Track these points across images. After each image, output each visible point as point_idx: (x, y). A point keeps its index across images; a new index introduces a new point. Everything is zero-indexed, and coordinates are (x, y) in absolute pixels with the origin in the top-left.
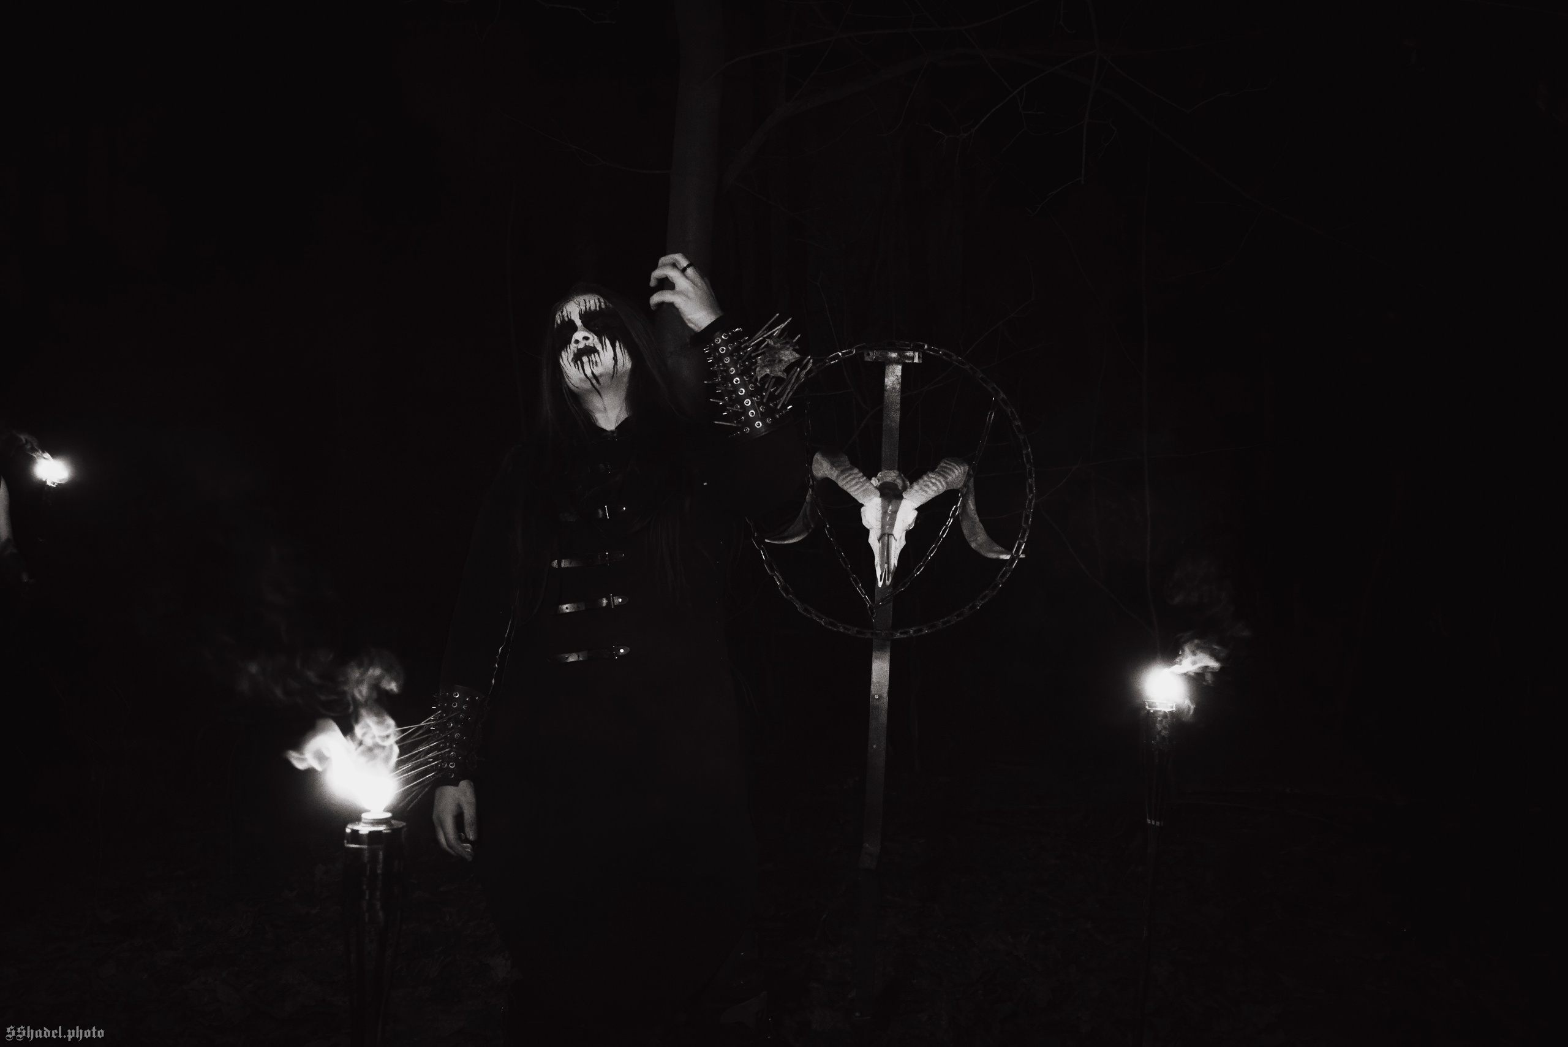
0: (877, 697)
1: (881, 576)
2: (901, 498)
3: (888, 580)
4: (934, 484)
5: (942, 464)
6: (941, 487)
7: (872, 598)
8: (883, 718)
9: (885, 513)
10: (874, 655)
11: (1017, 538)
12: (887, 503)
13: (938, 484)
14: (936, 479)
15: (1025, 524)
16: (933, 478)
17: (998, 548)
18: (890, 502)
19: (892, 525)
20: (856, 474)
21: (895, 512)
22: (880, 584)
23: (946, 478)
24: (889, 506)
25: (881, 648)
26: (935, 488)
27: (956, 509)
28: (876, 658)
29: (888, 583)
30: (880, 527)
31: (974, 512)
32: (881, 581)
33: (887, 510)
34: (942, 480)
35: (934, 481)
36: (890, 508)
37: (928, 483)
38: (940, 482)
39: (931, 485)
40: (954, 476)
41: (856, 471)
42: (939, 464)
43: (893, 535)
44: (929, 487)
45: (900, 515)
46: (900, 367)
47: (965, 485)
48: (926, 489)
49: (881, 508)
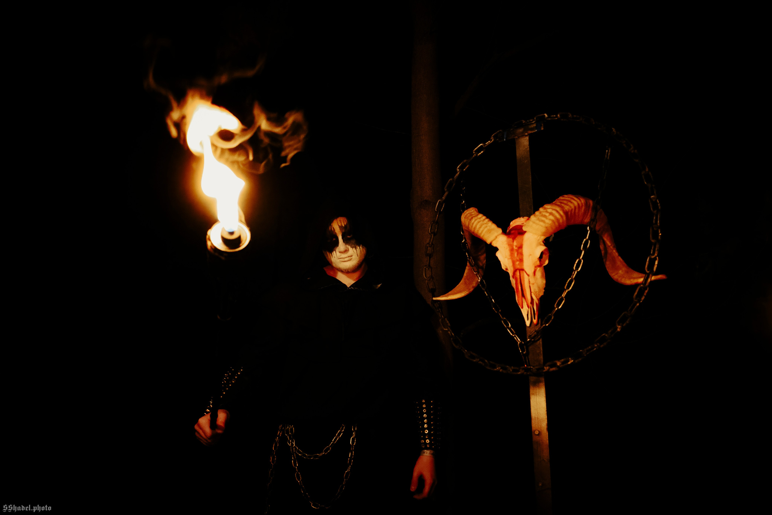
0: (537, 433)
1: (528, 315)
2: (523, 233)
3: (535, 319)
4: (551, 214)
5: (561, 198)
6: (558, 216)
7: (523, 338)
8: (545, 453)
9: (512, 250)
10: (531, 391)
11: (649, 254)
12: (511, 239)
13: (554, 212)
14: (553, 209)
15: (653, 238)
16: (549, 208)
17: (636, 274)
18: (514, 239)
19: (521, 260)
20: (480, 218)
21: (521, 247)
22: (528, 323)
23: (562, 208)
24: (513, 242)
25: (536, 384)
26: (551, 217)
27: (586, 242)
28: (533, 394)
29: (535, 321)
30: (511, 264)
31: (611, 247)
32: (528, 320)
33: (513, 244)
34: (558, 209)
35: (549, 211)
36: (515, 243)
37: (544, 213)
38: (557, 211)
39: (547, 214)
40: (573, 207)
41: (480, 215)
42: (558, 197)
43: (523, 270)
44: (545, 216)
45: (526, 251)
46: (527, 138)
47: (592, 220)
48: (543, 219)
49: (506, 246)
